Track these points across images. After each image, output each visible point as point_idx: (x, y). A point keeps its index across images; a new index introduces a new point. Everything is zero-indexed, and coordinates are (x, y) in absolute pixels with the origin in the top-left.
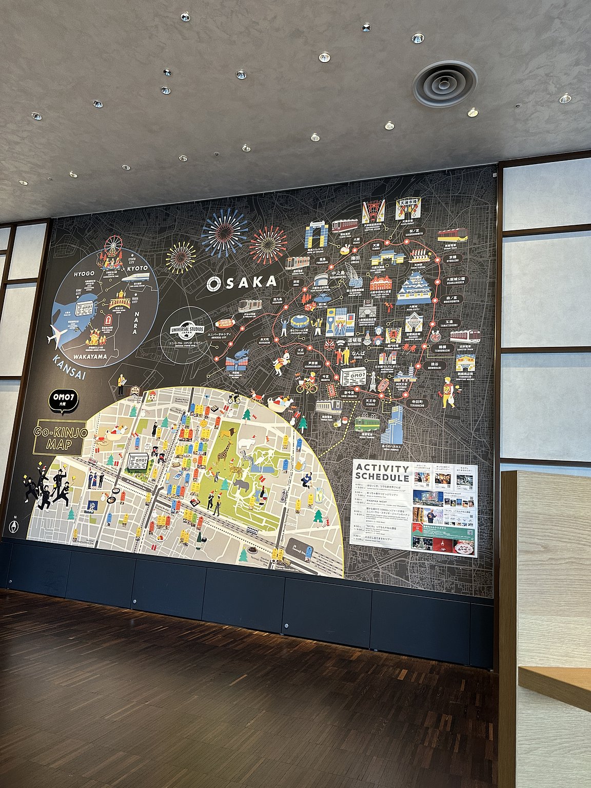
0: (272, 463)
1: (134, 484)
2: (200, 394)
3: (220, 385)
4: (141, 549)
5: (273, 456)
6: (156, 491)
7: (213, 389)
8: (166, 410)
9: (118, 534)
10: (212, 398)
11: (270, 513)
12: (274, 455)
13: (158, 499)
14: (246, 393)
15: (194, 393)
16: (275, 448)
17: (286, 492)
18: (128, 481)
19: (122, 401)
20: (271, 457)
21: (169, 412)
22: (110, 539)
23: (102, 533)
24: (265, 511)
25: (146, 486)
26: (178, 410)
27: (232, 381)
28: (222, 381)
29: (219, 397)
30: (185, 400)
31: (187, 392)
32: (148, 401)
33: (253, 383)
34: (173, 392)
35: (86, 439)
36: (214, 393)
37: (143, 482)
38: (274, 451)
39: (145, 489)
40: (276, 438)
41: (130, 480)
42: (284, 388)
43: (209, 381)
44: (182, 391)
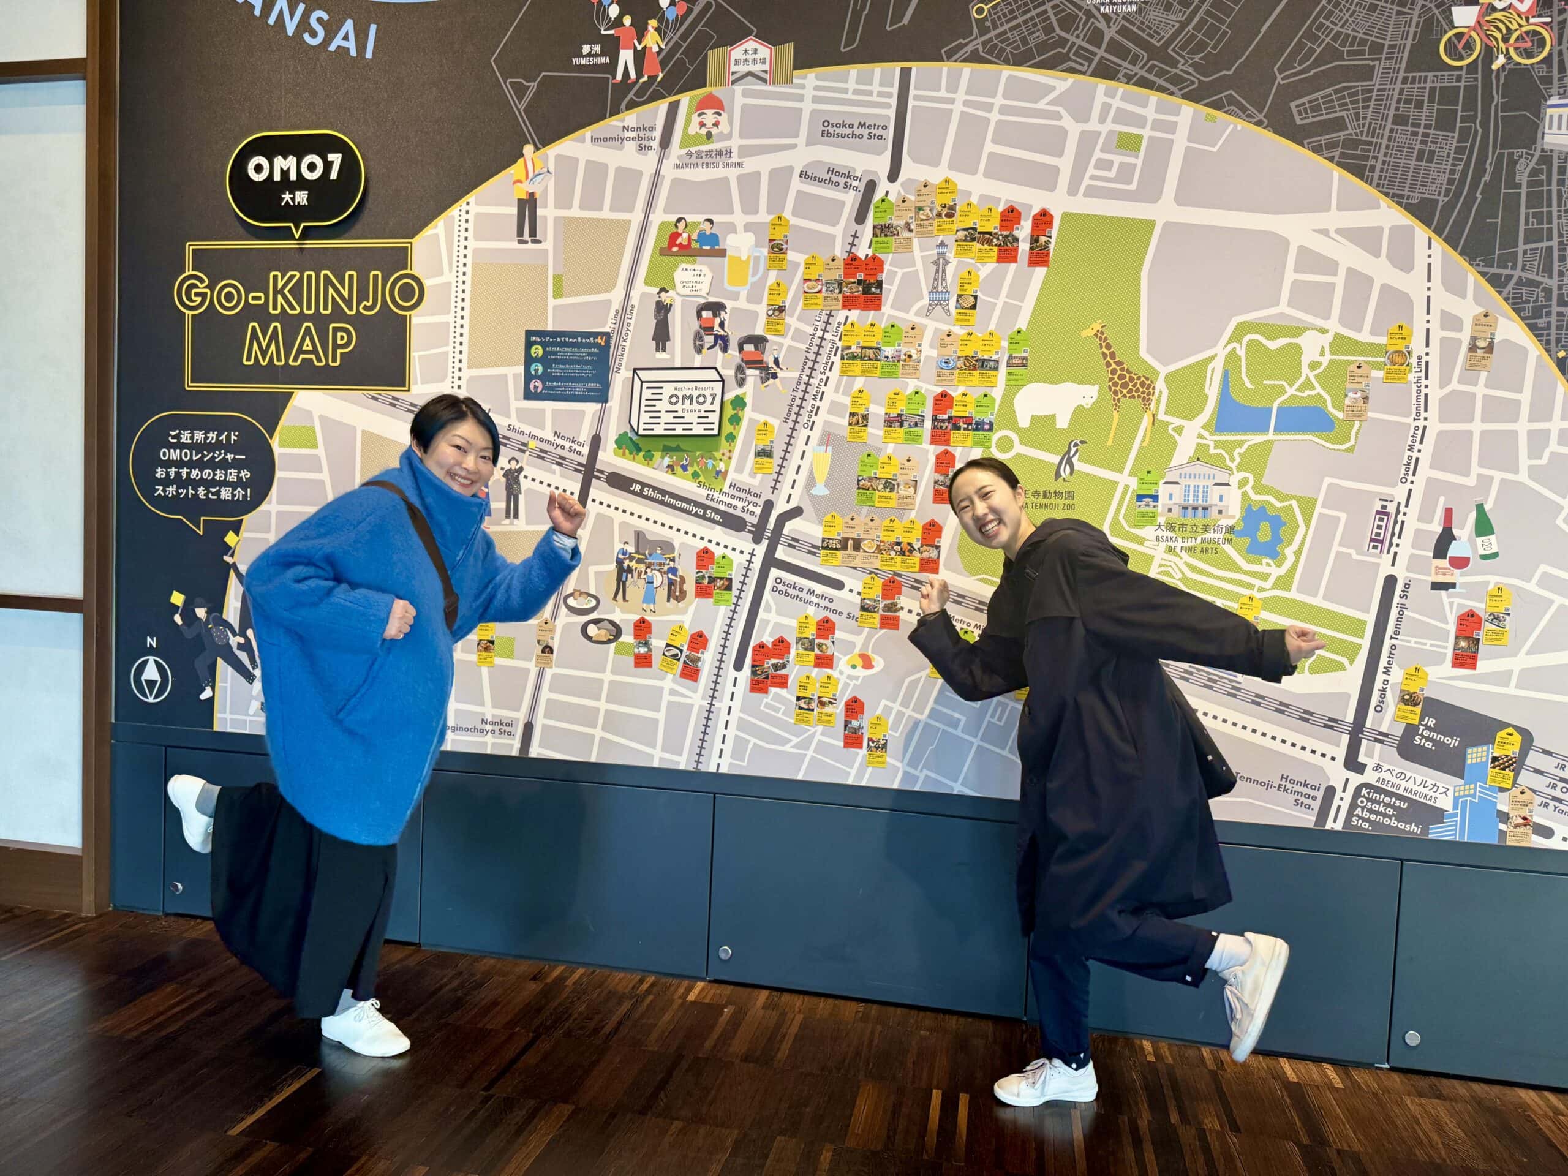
0: (1319, 389)
1: (667, 499)
2: (943, 93)
3: (1042, 47)
4: (728, 747)
5: (1325, 361)
6: (771, 525)
7: (1007, 72)
8: (781, 177)
9: (617, 693)
10: (1004, 110)
11: (1318, 601)
12: (1328, 357)
13: (781, 553)
14: (1176, 80)
15: (912, 92)
16: (1334, 326)
17: (1391, 508)
18: (638, 488)
19: (565, 147)
20: (1314, 365)
21: (797, 184)
22: (588, 717)
23: (545, 694)
24: (1293, 594)
25: (722, 507)
26: (837, 177)
27: (1102, 25)
28: (1049, 29)
29: (1041, 105)
30: (869, 130)
31: (876, 87)
32: (686, 141)
33: (1212, 32)
34: (809, 93)
35: (419, 320)
36: (1013, 90)
37: (704, 492)
38: (1329, 337)
39: (717, 518)
40: (1340, 280)
41: (644, 485)
42: (1377, 49)
43: (983, 31)
44: (852, 85)
